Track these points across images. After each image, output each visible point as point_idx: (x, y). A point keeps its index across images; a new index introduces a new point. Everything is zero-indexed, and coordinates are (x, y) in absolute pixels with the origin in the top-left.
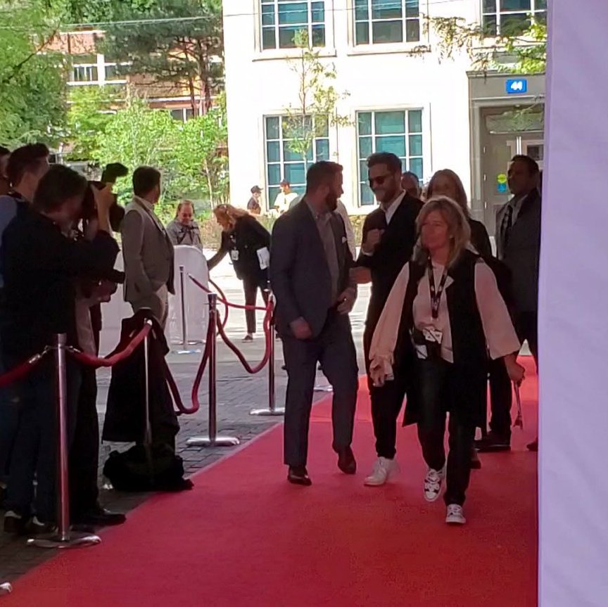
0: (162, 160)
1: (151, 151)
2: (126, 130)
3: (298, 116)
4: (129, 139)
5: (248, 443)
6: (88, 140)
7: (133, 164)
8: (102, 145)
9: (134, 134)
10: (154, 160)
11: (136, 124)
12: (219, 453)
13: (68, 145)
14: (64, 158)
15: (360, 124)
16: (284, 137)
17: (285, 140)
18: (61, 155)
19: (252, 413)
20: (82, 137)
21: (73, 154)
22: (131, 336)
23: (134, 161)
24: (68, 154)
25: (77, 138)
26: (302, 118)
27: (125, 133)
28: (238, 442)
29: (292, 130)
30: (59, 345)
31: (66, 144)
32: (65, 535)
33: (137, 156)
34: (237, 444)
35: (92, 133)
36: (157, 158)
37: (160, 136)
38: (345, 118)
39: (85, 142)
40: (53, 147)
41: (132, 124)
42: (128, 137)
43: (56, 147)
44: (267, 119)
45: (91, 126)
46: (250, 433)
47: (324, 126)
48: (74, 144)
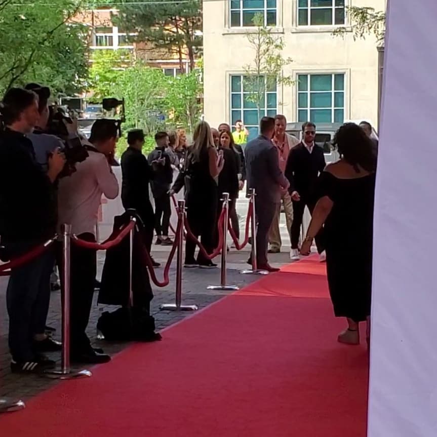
0: (156, 105)
1: (148, 98)
2: (130, 82)
3: (254, 76)
4: (133, 89)
5: (203, 309)
6: (104, 89)
7: (135, 106)
8: (113, 93)
9: (136, 85)
10: (151, 104)
11: (137, 78)
12: (183, 315)
13: (89, 92)
14: (87, 102)
15: (299, 83)
16: (244, 91)
17: (245, 93)
18: (84, 99)
19: (208, 288)
20: (100, 86)
21: (94, 99)
22: (120, 228)
23: (136, 104)
24: (90, 99)
25: (96, 87)
26: (257, 77)
27: (129, 84)
28: (197, 308)
29: (249, 85)
30: (66, 233)
31: (87, 92)
32: (66, 370)
33: (138, 101)
34: (195, 309)
35: (107, 84)
36: (152, 103)
37: (155, 87)
38: (289, 78)
39: (102, 90)
40: (78, 93)
41: (135, 77)
42: (132, 87)
43: (81, 93)
44: (232, 77)
45: (107, 79)
46: (206, 302)
47: (273, 84)
48: (95, 91)
